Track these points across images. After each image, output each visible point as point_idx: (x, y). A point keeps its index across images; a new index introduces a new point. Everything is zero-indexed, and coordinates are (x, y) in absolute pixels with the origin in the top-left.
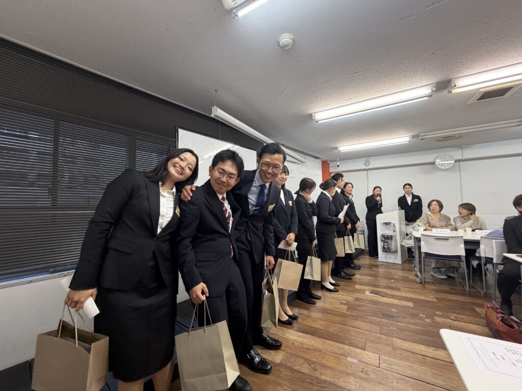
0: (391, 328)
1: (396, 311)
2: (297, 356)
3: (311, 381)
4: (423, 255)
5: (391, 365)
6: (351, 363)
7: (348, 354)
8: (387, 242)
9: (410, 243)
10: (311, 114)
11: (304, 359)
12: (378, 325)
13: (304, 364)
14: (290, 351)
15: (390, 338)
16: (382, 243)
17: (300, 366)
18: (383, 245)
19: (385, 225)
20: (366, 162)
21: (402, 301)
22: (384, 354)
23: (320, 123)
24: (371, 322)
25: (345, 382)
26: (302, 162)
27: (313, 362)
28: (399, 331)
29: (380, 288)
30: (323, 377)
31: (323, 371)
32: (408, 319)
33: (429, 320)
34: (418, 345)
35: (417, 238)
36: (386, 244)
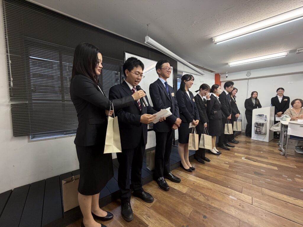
0: (261, 181)
1: (264, 171)
2: (196, 190)
3: (206, 206)
4: (288, 137)
5: (261, 204)
6: (232, 199)
7: (230, 194)
9: (277, 129)
10: (212, 38)
11: (201, 193)
12: (251, 179)
13: (200, 196)
14: (192, 187)
15: (260, 188)
16: (256, 128)
17: (198, 196)
18: (256, 129)
19: (258, 116)
20: (248, 73)
21: (269, 166)
22: (256, 197)
23: (218, 44)
24: (245, 176)
25: (228, 210)
26: (202, 75)
27: (206, 195)
28: (266, 184)
29: (252, 156)
30: (213, 205)
31: (213, 202)
32: (274, 177)
33: (290, 180)
34: (282, 194)
35: (285, 125)
36: (258, 129)
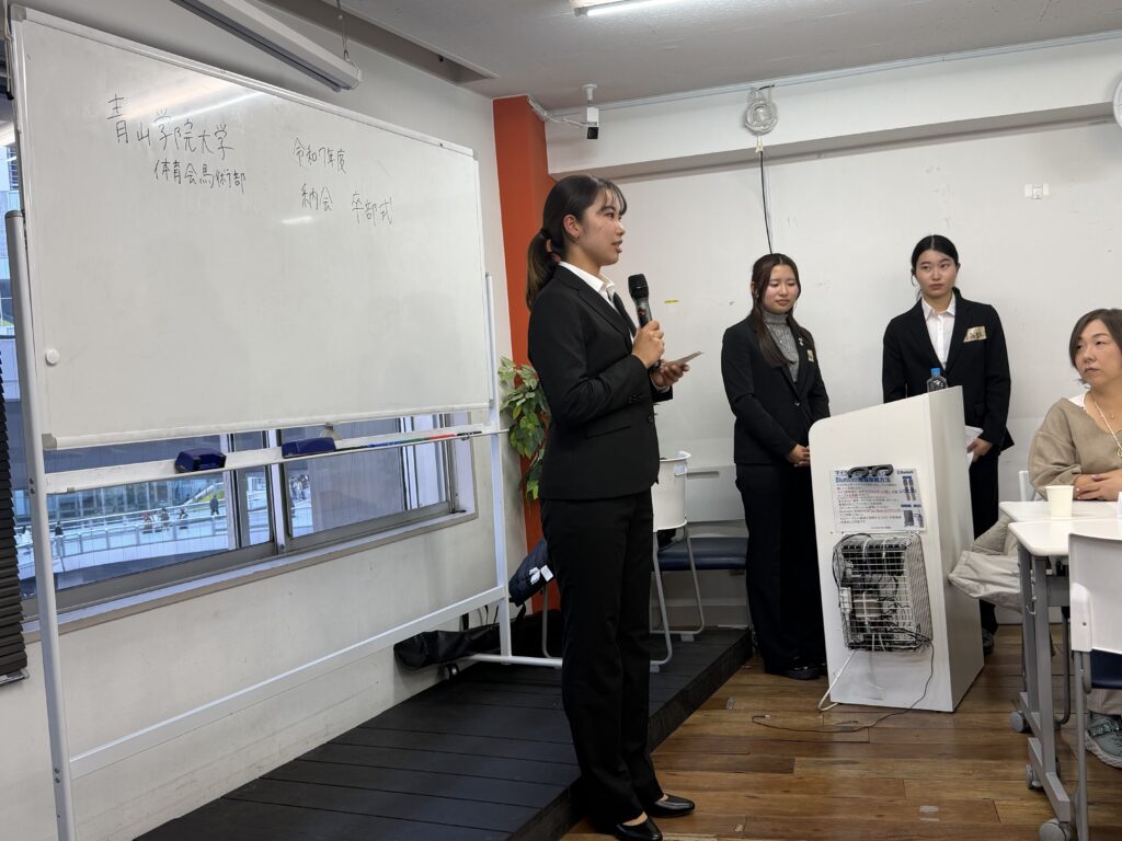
4: (1082, 672)
8: (873, 590)
9: (998, 575)
16: (846, 593)
18: (848, 607)
19: (856, 484)
20: (754, 105)
26: (336, 86)
35: (1045, 561)
36: (864, 599)
